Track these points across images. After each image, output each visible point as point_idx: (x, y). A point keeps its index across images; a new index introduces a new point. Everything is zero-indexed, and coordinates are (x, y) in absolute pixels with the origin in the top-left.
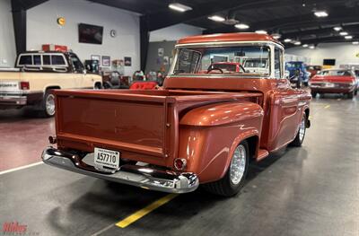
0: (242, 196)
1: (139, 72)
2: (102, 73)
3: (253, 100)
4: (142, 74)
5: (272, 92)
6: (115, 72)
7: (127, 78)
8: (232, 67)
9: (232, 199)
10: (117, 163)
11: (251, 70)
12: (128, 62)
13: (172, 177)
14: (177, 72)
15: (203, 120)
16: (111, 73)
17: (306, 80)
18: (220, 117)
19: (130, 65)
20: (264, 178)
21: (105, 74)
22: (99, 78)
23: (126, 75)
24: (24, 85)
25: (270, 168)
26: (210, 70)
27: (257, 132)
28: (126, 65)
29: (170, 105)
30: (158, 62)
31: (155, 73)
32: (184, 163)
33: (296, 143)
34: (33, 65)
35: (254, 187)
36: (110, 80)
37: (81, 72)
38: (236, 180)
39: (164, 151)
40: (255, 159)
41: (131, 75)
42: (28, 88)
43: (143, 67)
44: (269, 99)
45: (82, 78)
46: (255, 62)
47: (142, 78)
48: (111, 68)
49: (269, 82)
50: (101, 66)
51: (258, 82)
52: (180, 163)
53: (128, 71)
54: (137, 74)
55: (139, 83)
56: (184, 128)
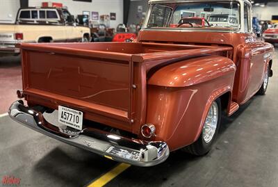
0: (215, 154)
1: (122, 25)
2: (92, 25)
3: (223, 54)
4: (124, 27)
5: (242, 46)
6: (102, 25)
7: (112, 29)
8: (199, 21)
9: (204, 159)
10: (80, 124)
11: (214, 24)
12: (113, 17)
13: (138, 147)
14: (150, 26)
15: (173, 80)
16: (99, 25)
17: (259, 33)
18: (192, 76)
19: (114, 19)
20: (234, 131)
21: (94, 27)
22: (87, 30)
23: (111, 27)
24: (19, 36)
25: (238, 119)
26: (180, 24)
27: (229, 88)
28: (111, 19)
29: (136, 65)
30: (138, 17)
31: (134, 26)
32: (153, 130)
33: (261, 92)
34: (31, 19)
35: (226, 142)
36: (97, 31)
37: (71, 25)
38: (208, 138)
39: (129, 115)
40: (227, 114)
41: (115, 28)
42: (22, 38)
43: (125, 21)
44: (239, 53)
45: (73, 30)
46: (217, 17)
47: (124, 30)
48: (99, 22)
49: (239, 35)
50: (91, 20)
51: (227, 36)
52: (147, 130)
53: (113, 24)
54: (120, 27)
55: (121, 34)
56: (153, 89)
